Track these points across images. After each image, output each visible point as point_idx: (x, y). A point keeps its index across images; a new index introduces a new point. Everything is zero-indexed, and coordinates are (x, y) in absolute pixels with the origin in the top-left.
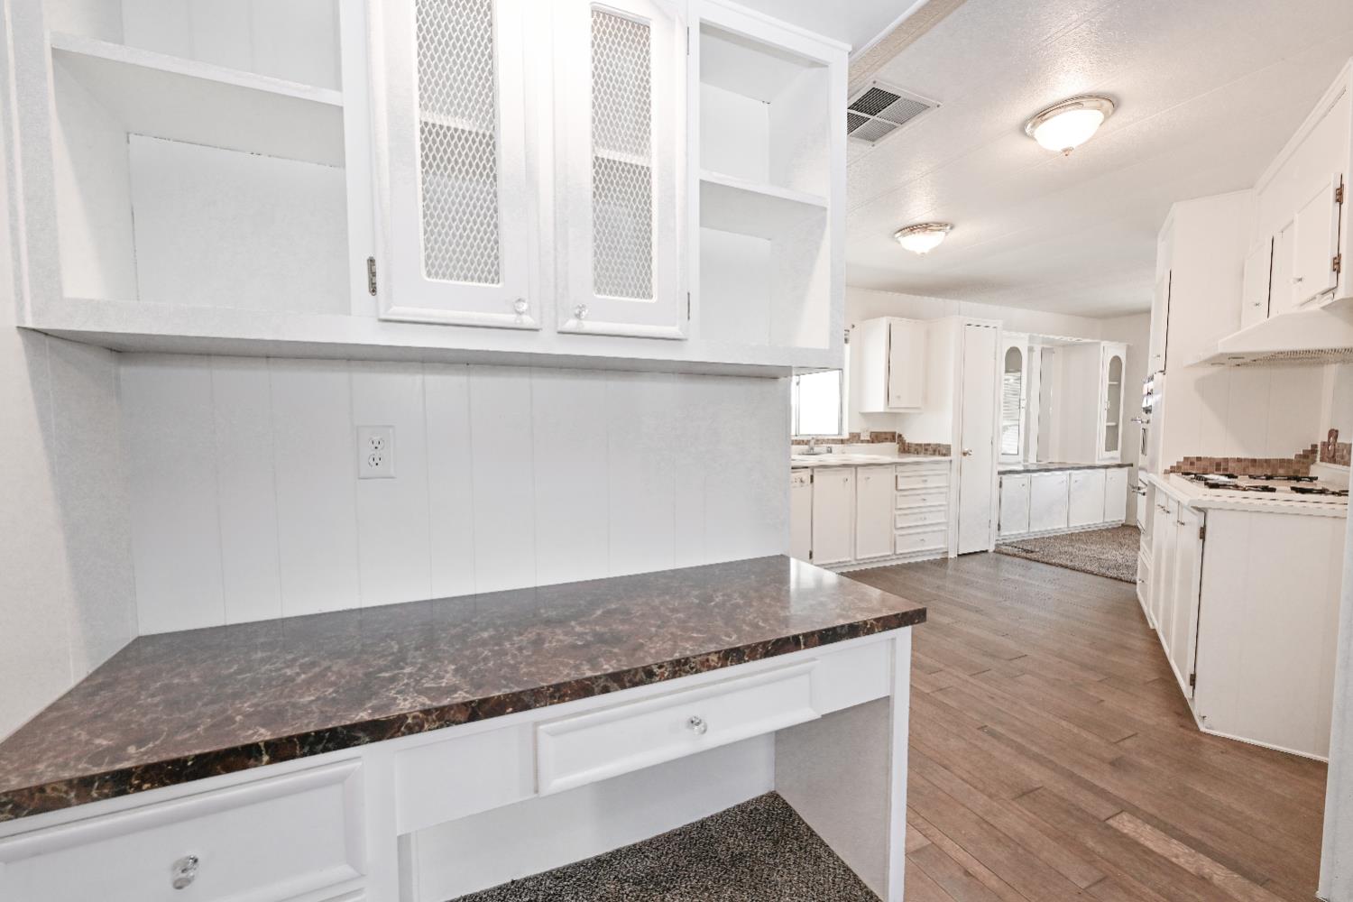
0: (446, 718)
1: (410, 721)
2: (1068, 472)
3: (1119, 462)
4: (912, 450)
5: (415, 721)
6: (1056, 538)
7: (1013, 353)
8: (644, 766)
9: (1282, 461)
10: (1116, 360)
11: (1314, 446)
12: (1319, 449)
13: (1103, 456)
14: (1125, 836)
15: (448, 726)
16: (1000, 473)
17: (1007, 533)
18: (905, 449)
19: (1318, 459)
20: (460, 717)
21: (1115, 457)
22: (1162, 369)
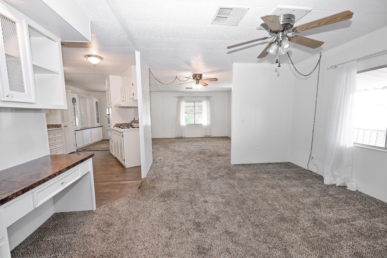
0: (18, 194)
1: (10, 197)
2: (90, 129)
3: (100, 126)
5: (11, 197)
6: (90, 145)
7: (74, 99)
8: (57, 193)
9: (129, 123)
10: (97, 102)
11: (132, 121)
13: (97, 124)
14: (122, 184)
15: (18, 196)
16: (75, 131)
17: (78, 146)
19: (133, 123)
20: (21, 193)
21: (99, 125)
22: (110, 107)
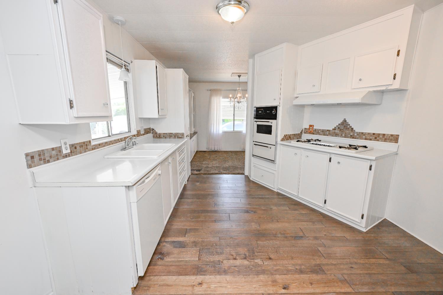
12: (303, 130)
19: (303, 133)
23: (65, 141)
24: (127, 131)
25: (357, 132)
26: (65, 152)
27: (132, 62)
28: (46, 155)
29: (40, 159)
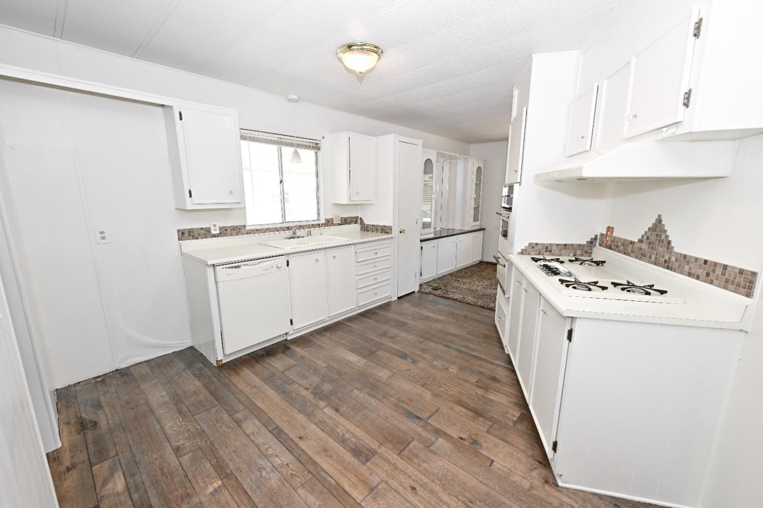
2: (457, 236)
3: (479, 228)
4: (369, 228)
6: (450, 275)
7: (428, 162)
9: (579, 245)
10: (479, 170)
11: (596, 236)
12: (599, 237)
16: (421, 241)
17: (426, 276)
18: (365, 228)
19: (597, 244)
21: (477, 225)
22: (519, 181)
23: (215, 223)
24: (317, 219)
25: (677, 253)
26: (213, 232)
27: (324, 138)
28: (195, 233)
29: (189, 235)
